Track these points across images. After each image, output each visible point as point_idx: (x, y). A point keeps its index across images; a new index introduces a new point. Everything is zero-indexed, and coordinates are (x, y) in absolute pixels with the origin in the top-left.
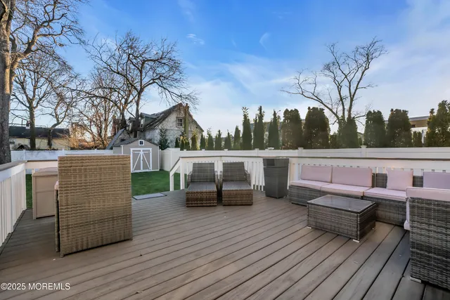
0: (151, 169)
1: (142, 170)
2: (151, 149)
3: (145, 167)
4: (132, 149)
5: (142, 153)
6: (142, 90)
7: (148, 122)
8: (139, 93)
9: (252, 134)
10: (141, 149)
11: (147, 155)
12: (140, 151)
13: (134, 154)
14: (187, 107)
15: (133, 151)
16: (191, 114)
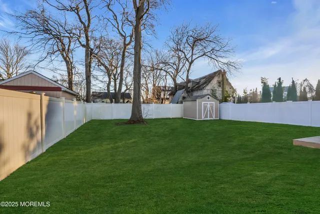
0: (214, 118)
1: (208, 119)
2: (214, 103)
3: (211, 116)
4: (203, 103)
5: (209, 106)
6: (192, 61)
7: (194, 85)
8: (191, 64)
9: (272, 93)
10: (209, 103)
11: (212, 107)
12: (207, 104)
13: (204, 106)
14: (225, 73)
15: (204, 104)
16: (228, 77)
